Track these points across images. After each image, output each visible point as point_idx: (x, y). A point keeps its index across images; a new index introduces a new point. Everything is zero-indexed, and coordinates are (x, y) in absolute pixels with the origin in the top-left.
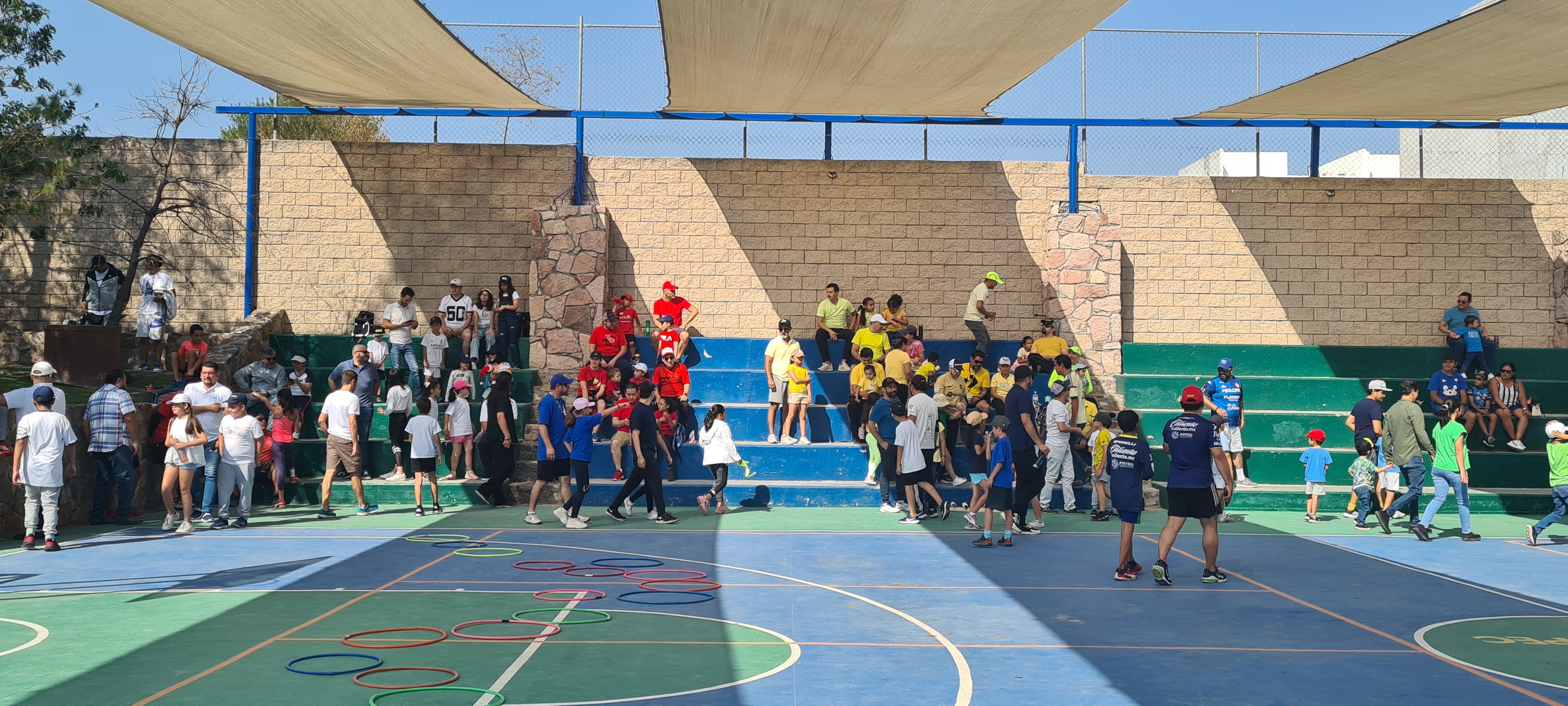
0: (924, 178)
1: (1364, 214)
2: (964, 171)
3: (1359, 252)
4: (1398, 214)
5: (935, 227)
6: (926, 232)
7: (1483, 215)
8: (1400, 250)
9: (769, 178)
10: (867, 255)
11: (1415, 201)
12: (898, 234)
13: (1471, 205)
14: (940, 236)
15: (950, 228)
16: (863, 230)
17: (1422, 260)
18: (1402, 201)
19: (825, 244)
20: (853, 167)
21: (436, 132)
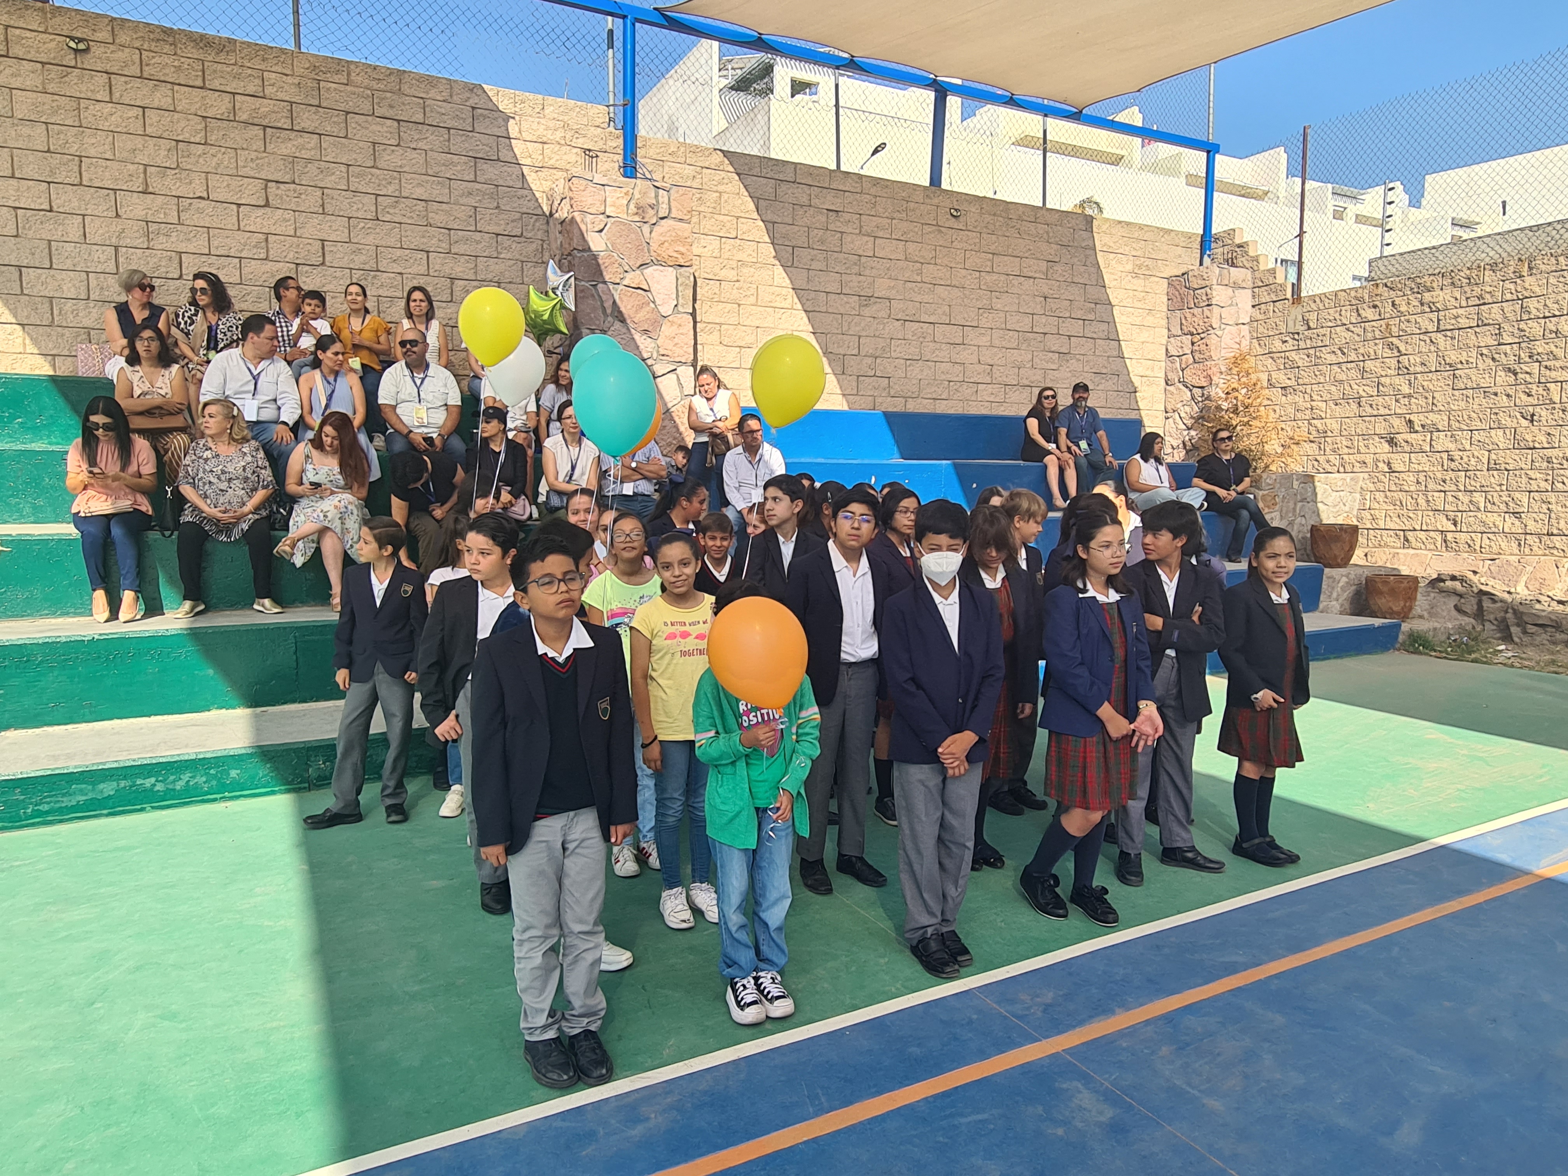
1: (166, 102)
3: (155, 184)
4: (244, 117)
7: (421, 145)
8: (251, 192)
11: (281, 96)
13: (398, 121)
17: (302, 218)
18: (251, 89)
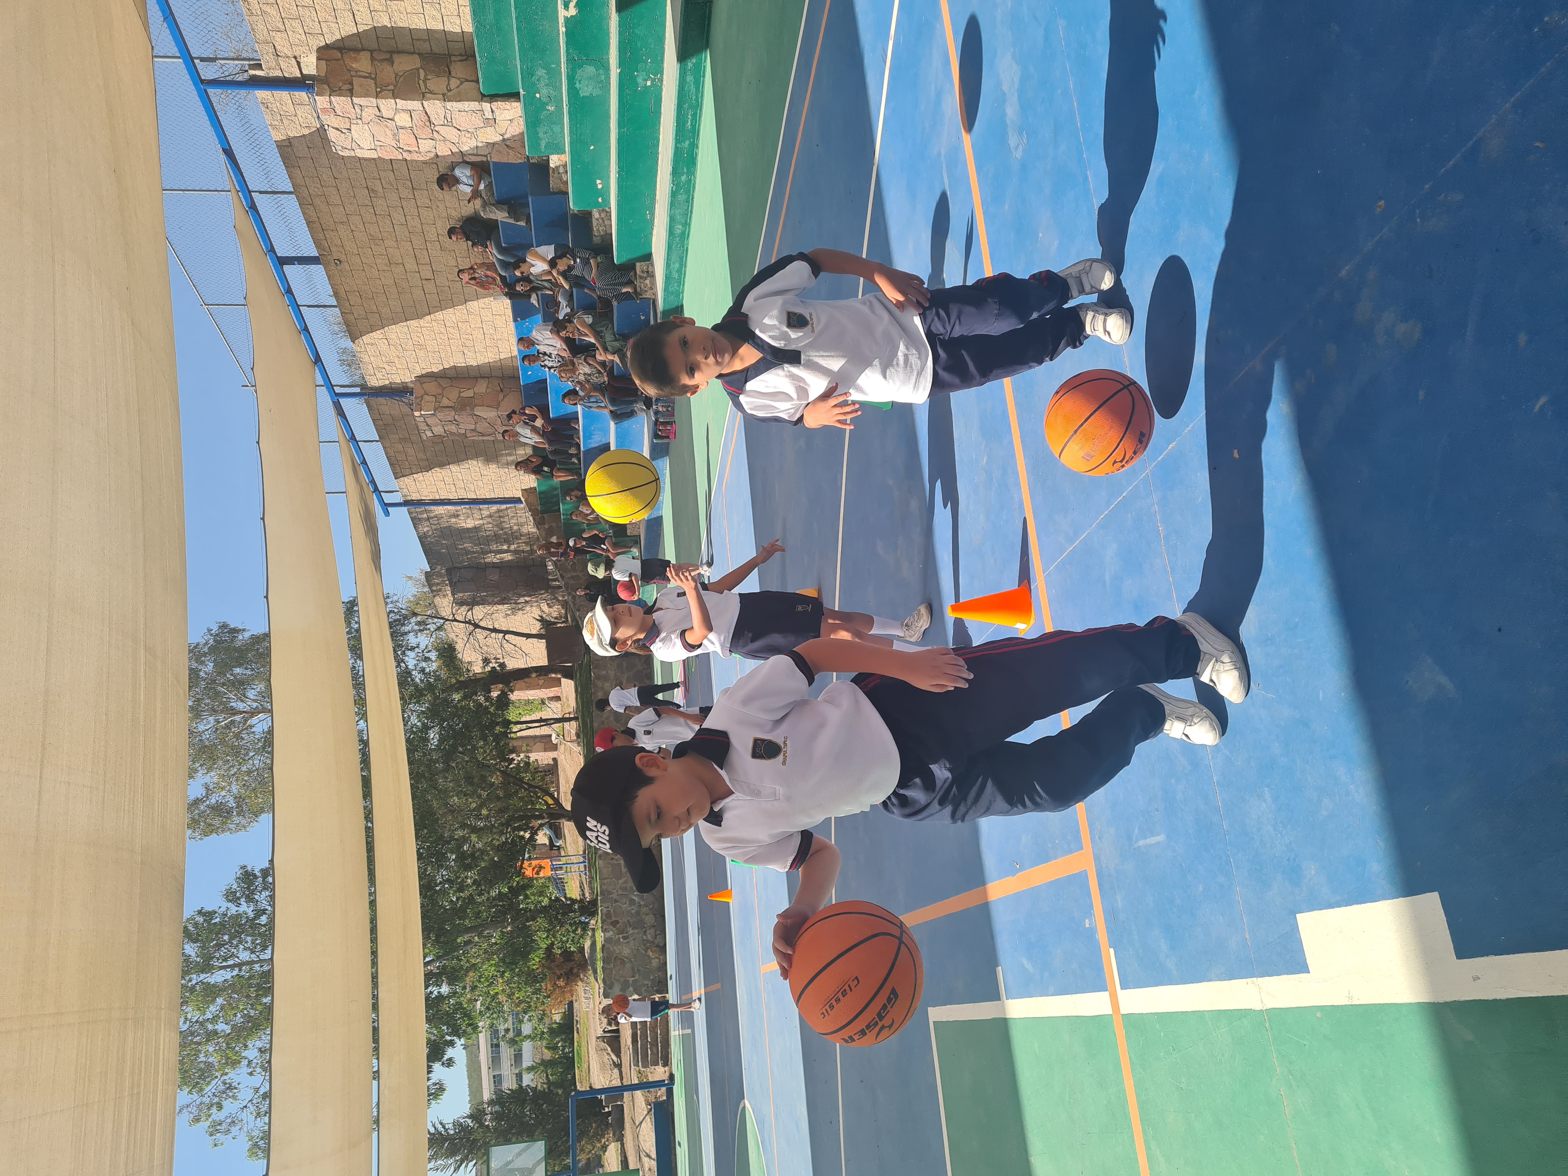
0: (317, 201)
2: (298, 171)
5: (372, 195)
6: (379, 203)
9: (354, 299)
10: (415, 242)
12: (388, 222)
14: (380, 189)
15: (370, 184)
16: (389, 243)
19: (411, 265)
20: (324, 250)
21: (372, 441)
